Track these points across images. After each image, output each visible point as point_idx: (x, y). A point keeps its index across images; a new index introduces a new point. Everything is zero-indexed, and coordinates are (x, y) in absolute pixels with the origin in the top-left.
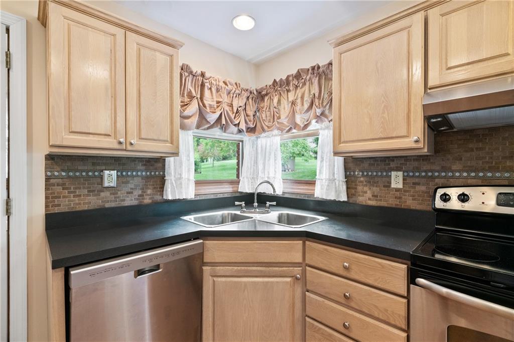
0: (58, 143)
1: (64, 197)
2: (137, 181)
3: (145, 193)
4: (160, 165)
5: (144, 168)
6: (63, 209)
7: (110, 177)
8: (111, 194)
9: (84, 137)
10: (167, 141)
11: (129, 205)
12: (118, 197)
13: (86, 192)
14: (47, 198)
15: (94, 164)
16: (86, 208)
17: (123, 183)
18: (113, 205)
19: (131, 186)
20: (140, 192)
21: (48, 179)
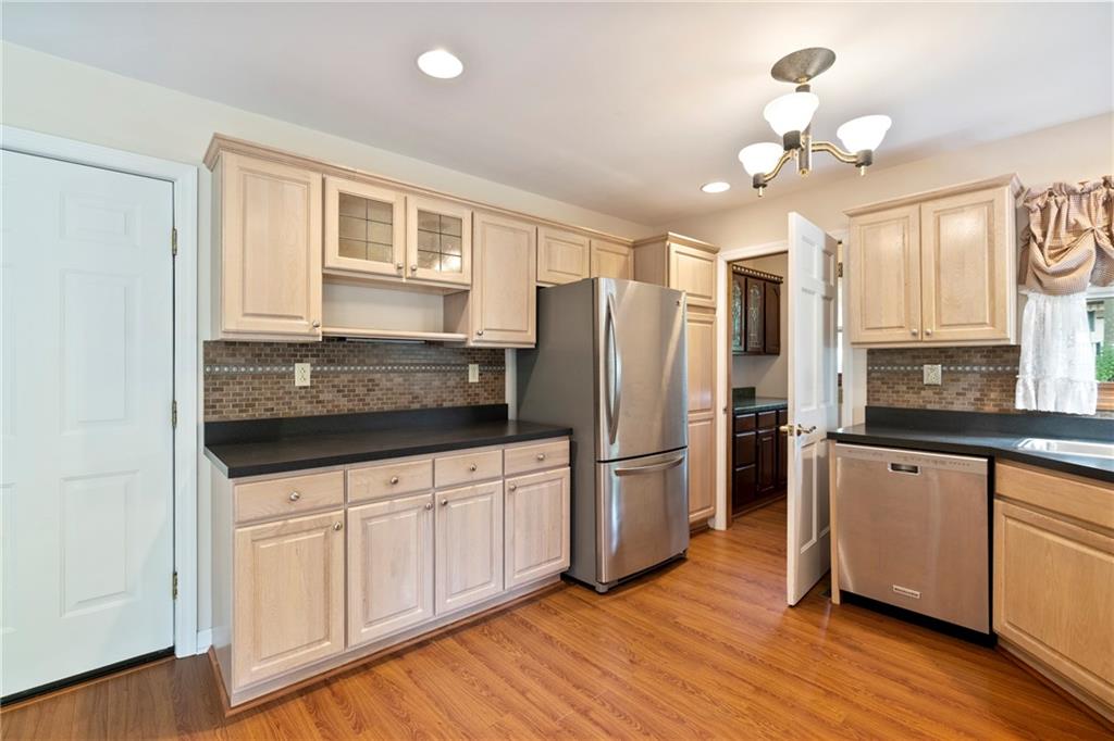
0: (856, 341)
1: (883, 392)
2: (972, 379)
3: (986, 395)
4: (1011, 356)
5: (984, 360)
6: (882, 404)
7: (933, 373)
8: (935, 393)
9: (878, 333)
10: (984, 324)
11: (960, 410)
12: (944, 399)
13: (904, 388)
14: (868, 391)
15: (914, 357)
16: (904, 406)
17: (952, 380)
18: (937, 407)
19: (963, 384)
20: (978, 395)
21: (869, 373)
